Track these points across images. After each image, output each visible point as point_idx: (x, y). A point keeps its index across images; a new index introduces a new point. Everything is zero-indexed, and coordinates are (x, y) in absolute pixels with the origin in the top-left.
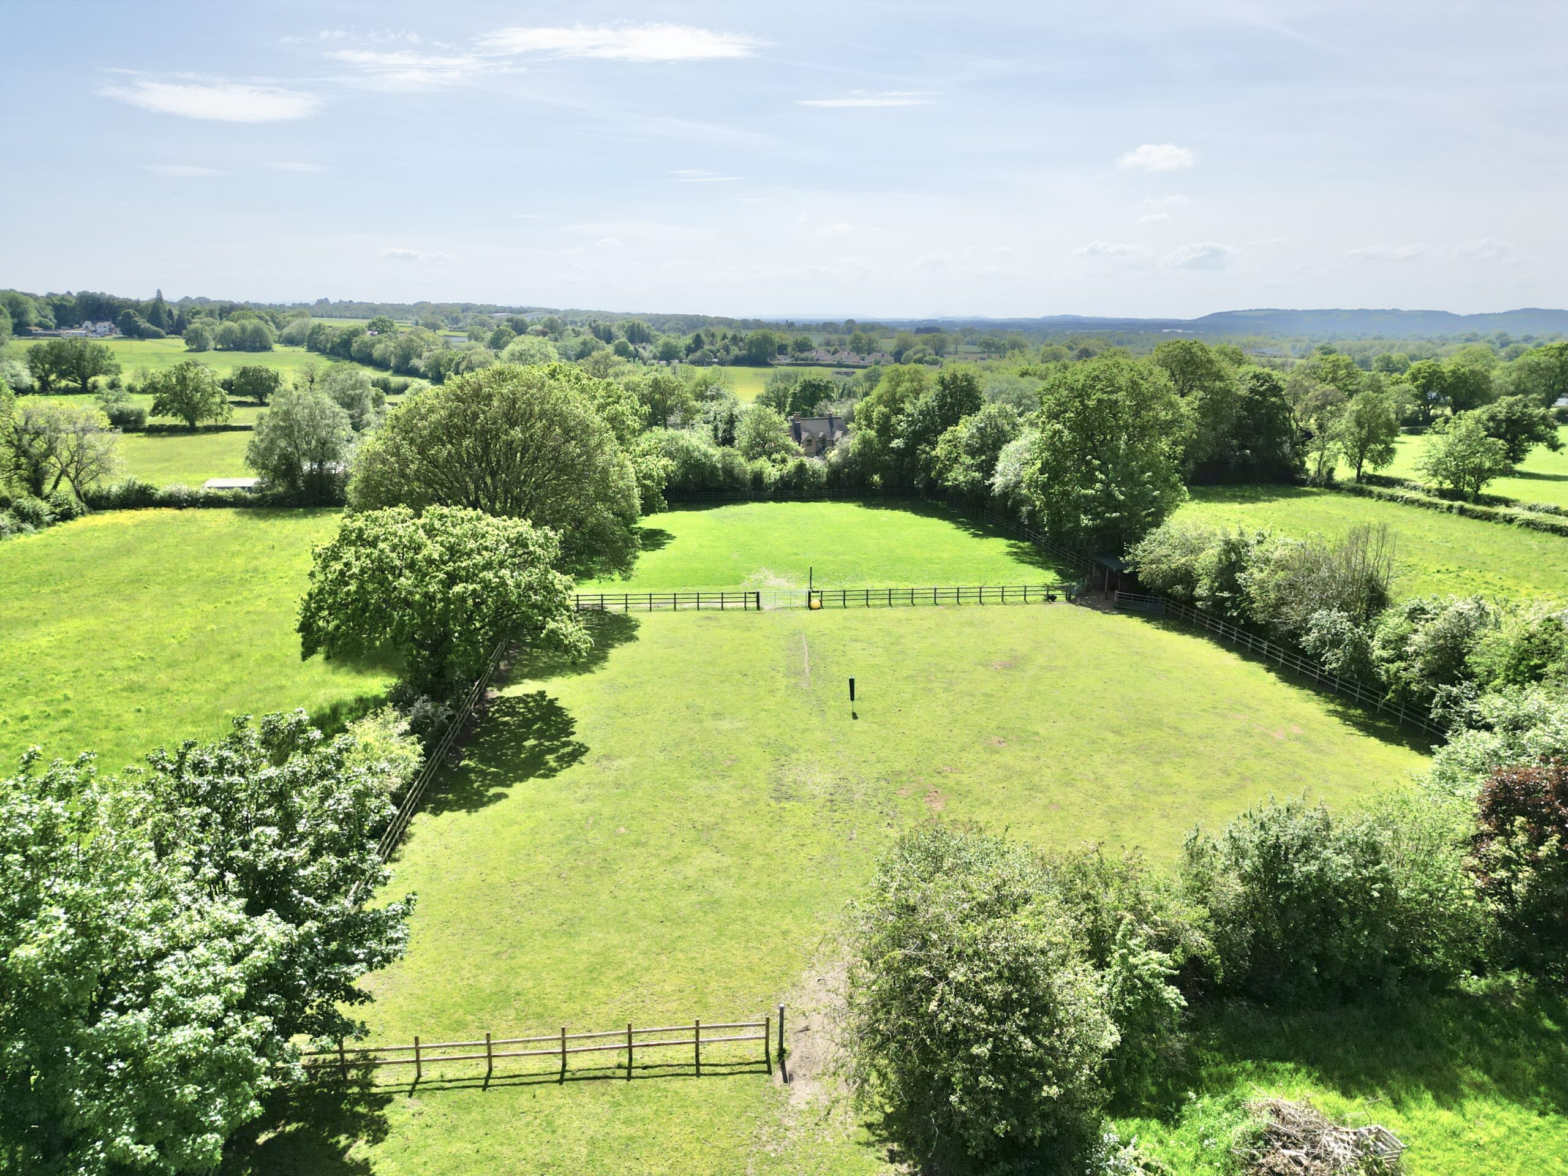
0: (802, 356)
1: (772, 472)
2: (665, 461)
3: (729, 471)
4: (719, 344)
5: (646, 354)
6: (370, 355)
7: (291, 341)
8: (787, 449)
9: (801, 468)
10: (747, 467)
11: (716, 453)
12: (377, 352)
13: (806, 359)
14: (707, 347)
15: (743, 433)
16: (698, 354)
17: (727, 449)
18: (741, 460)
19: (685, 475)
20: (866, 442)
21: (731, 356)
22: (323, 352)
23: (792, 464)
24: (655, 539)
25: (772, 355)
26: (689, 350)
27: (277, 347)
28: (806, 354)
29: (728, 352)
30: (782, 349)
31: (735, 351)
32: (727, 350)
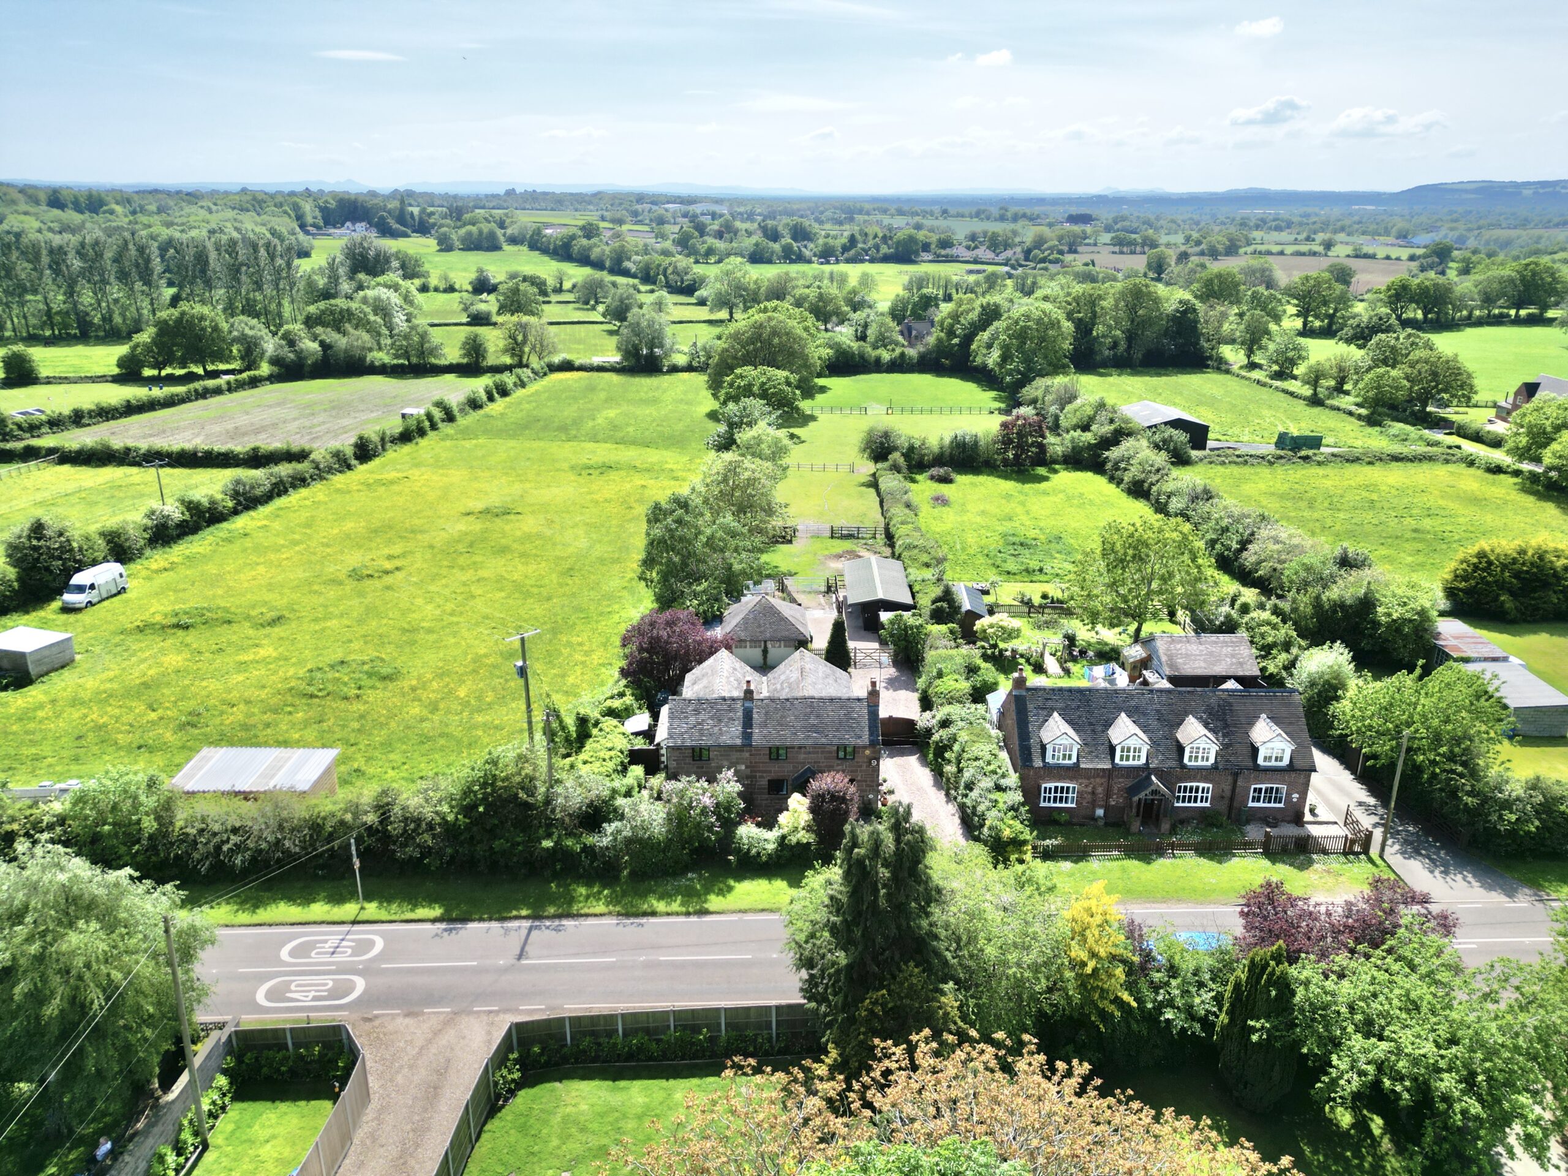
0: (943, 252)
1: (886, 356)
2: (829, 351)
3: (862, 356)
4: (871, 243)
5: (807, 253)
6: (588, 257)
7: (513, 240)
8: (897, 344)
9: (903, 354)
10: (872, 353)
11: (855, 346)
12: (595, 253)
13: (946, 256)
14: (860, 245)
15: (871, 333)
16: (852, 252)
17: (862, 343)
18: (869, 349)
19: (837, 358)
20: (939, 340)
21: (880, 255)
22: (545, 251)
23: (898, 351)
24: (823, 389)
25: (917, 254)
26: (845, 249)
27: (506, 247)
28: (948, 251)
29: (878, 251)
30: (926, 247)
31: (884, 250)
32: (878, 249)
